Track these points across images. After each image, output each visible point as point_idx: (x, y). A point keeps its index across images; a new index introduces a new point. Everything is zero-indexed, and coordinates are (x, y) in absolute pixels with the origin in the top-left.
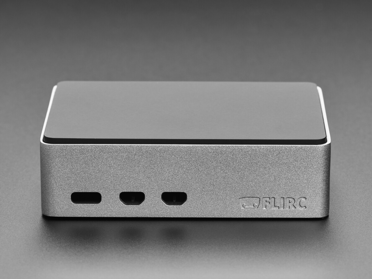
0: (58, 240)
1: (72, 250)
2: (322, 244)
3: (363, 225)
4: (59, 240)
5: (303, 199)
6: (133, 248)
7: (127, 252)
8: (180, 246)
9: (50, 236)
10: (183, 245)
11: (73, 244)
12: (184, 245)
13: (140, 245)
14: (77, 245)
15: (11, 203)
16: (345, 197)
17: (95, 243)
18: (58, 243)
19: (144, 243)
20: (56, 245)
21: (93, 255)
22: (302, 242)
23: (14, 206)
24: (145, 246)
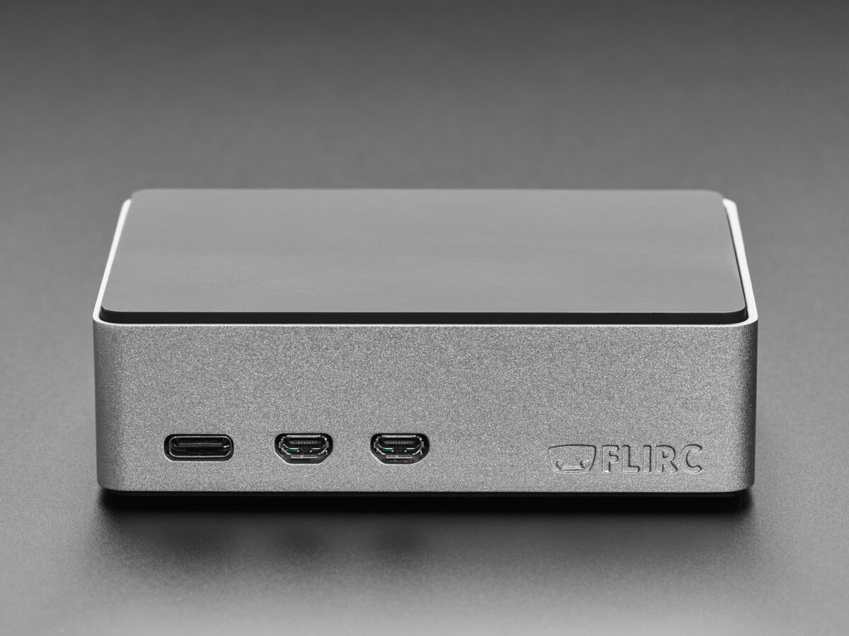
0: (125, 550)
1: (158, 575)
2: (728, 562)
3: (821, 518)
4: (128, 550)
5: (695, 450)
6: (298, 570)
7: (284, 578)
8: (405, 565)
9: (107, 543)
10: (411, 564)
11: (161, 560)
12: (414, 563)
13: (314, 562)
14: (170, 562)
15: (19, 467)
16: (781, 454)
17: (210, 558)
18: (126, 559)
19: (322, 559)
20: (122, 564)
21: (205, 586)
22: (682, 556)
23: (26, 473)
24: (326, 565)
